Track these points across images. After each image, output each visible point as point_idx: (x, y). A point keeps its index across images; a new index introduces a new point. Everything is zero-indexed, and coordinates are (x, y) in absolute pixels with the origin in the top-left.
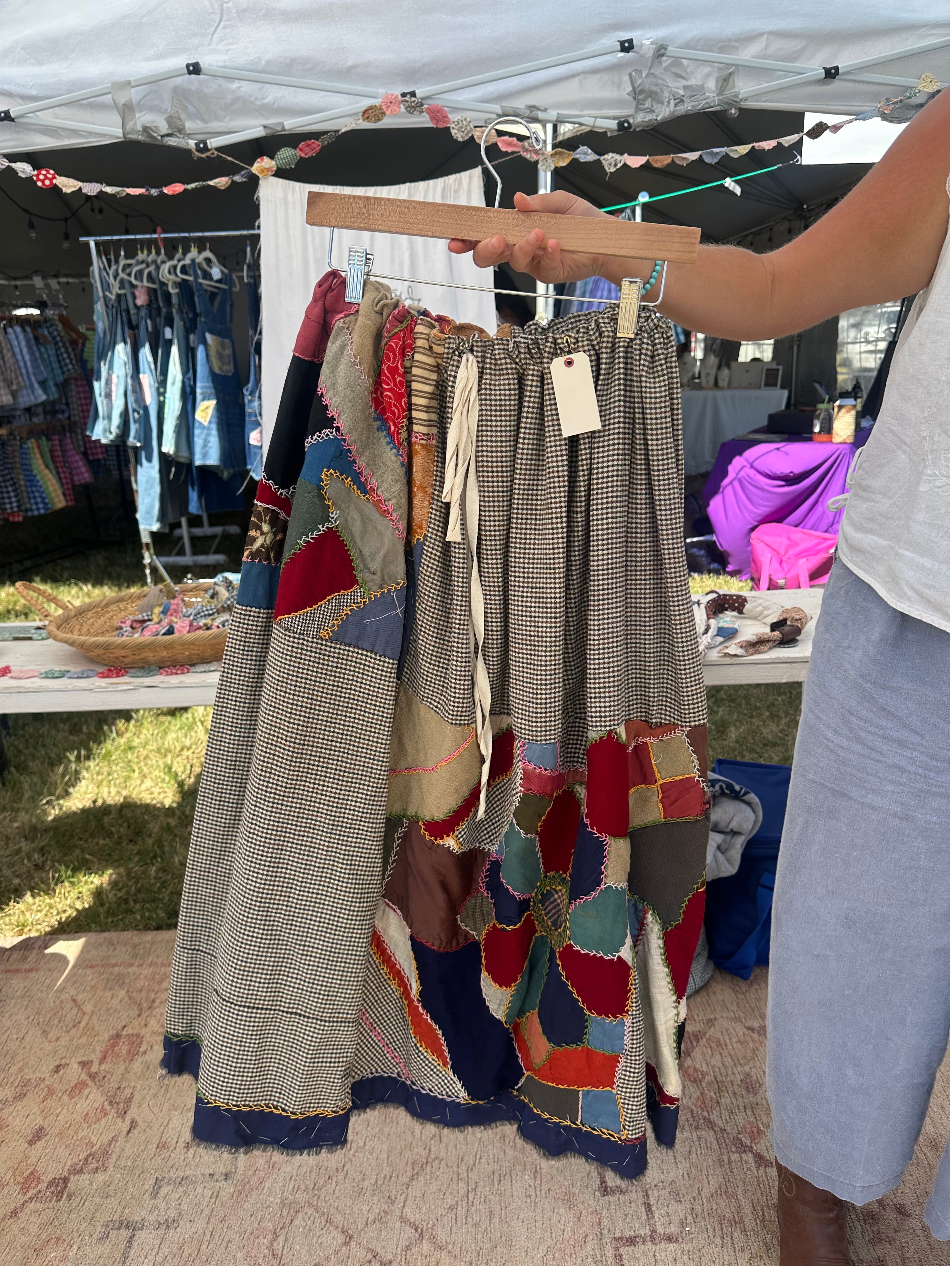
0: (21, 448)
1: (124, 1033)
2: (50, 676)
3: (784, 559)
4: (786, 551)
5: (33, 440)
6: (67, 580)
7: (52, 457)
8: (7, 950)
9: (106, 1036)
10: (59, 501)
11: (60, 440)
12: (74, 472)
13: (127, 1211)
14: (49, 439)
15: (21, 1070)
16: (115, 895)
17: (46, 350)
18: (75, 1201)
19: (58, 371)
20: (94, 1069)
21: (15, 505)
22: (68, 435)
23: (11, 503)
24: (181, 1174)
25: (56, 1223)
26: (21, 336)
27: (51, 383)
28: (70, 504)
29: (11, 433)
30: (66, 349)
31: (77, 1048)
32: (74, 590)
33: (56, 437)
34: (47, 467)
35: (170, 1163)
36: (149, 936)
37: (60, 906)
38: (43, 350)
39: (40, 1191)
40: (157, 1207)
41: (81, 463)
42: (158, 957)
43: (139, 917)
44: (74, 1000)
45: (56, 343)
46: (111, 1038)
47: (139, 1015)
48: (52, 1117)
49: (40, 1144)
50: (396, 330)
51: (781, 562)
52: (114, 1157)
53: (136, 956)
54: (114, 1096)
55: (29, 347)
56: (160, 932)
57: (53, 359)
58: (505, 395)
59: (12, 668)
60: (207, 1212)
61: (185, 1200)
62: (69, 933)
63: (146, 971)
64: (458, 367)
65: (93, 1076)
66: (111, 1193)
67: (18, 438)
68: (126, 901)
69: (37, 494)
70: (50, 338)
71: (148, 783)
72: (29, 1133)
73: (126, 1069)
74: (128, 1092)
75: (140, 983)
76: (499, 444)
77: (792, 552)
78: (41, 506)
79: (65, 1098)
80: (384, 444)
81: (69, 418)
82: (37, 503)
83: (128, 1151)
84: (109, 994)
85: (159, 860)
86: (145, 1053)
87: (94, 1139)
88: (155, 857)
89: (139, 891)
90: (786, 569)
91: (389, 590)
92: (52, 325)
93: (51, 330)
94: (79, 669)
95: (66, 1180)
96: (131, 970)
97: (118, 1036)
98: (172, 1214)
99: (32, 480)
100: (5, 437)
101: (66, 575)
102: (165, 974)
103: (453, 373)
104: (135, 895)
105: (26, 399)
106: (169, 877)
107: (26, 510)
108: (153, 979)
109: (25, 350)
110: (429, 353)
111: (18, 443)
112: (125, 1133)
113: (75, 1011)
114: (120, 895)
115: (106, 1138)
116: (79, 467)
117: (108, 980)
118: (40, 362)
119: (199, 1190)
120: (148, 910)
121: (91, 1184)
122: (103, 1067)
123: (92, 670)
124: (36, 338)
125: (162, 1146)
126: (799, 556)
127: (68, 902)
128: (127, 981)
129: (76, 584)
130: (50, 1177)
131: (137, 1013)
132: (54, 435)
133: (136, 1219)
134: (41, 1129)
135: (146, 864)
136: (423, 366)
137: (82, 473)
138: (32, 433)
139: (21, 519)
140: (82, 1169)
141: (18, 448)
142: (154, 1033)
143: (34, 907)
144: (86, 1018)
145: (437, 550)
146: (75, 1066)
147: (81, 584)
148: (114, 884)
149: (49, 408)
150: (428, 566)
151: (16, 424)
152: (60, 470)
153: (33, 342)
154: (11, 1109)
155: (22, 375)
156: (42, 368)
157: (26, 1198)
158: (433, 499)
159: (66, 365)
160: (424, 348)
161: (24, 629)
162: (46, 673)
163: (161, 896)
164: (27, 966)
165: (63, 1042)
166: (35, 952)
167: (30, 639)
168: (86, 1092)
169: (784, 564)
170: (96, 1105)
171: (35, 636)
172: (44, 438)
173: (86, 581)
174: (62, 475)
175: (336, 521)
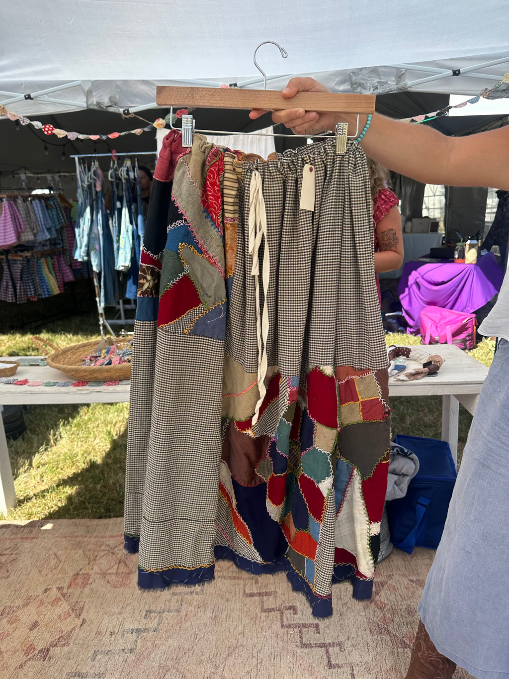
0: (37, 262)
1: (81, 572)
2: (48, 385)
3: (438, 325)
4: (440, 322)
5: (43, 259)
6: (60, 331)
7: (54, 268)
8: (22, 527)
9: (71, 574)
10: (56, 291)
11: (57, 259)
12: (65, 275)
13: (79, 667)
14: (52, 258)
15: (27, 591)
16: (79, 499)
17: (52, 212)
18: (53, 661)
19: (57, 223)
20: (65, 591)
21: (33, 292)
22: (62, 256)
23: (31, 291)
24: (108, 648)
25: (42, 672)
26: (39, 205)
27: (53, 229)
28: (61, 292)
29: (32, 256)
30: (61, 211)
31: (56, 580)
32: (63, 337)
33: (55, 257)
34: (50, 273)
35: (102, 643)
36: (96, 522)
37: (50, 505)
38: (50, 212)
39: (34, 655)
40: (94, 666)
41: (68, 271)
42: (100, 533)
43: (90, 512)
44: (56, 555)
45: (57, 209)
46: (74, 575)
47: (89, 564)
48: (42, 616)
49: (35, 630)
51: (437, 327)
52: (73, 638)
53: (88, 532)
54: (74, 606)
55: (43, 210)
56: (101, 520)
57: (55, 217)
58: (276, 192)
59: (29, 380)
60: (120, 669)
61: (109, 663)
62: (54, 519)
63: (93, 540)
64: (250, 179)
65: (64, 595)
66: (71, 657)
67: (36, 257)
68: (84, 503)
69: (44, 287)
70: (53, 206)
71: (97, 440)
72: (30, 624)
73: (81, 592)
74: (82, 604)
75: (90, 547)
77: (443, 322)
78: (46, 293)
79: (49, 606)
80: (210, 225)
81: (63, 247)
82: (44, 292)
83: (81, 636)
84: (73, 552)
85: (102, 481)
86: (91, 583)
87: (63, 628)
88: (100, 480)
89: (91, 498)
90: (439, 331)
92: (55, 199)
93: (54, 201)
94: (63, 382)
95: (48, 650)
96: (86, 539)
97: (78, 574)
98: (102, 670)
99: (42, 279)
100: (29, 257)
101: (59, 329)
102: (103, 542)
103: (248, 183)
104: (89, 499)
105: (41, 237)
106: (107, 491)
107: (39, 295)
108: (96, 545)
109: (40, 212)
111: (36, 260)
112: (79, 626)
113: (56, 560)
114: (81, 499)
115: (69, 628)
116: (67, 273)
117: (73, 544)
118: (48, 218)
119: (117, 657)
120: (95, 508)
121: (61, 652)
122: (69, 590)
123: (70, 382)
124: (47, 206)
125: (98, 633)
126: (447, 324)
127: (54, 502)
128: (83, 545)
129: (64, 334)
130: (40, 648)
131: (88, 562)
132: (55, 255)
133: (84, 671)
134: (36, 622)
135: (95, 483)
136: (230, 180)
137: (69, 276)
138: (44, 255)
139: (36, 300)
140: (56, 644)
141: (35, 263)
142: (96, 573)
143: (37, 505)
144: (61, 564)
146: (55, 589)
147: (67, 334)
148: (78, 494)
149: (53, 242)
151: (36, 250)
152: (57, 274)
153: (45, 208)
154: (21, 611)
155: (39, 225)
156: (49, 221)
157: (27, 658)
158: (237, 253)
159: (61, 220)
161: (36, 360)
162: (46, 383)
163: (102, 501)
164: (32, 536)
165: (49, 576)
166: (37, 528)
167: (38, 365)
168: (61, 603)
169: (438, 328)
170: (65, 610)
171: (41, 364)
172: (49, 258)
173: (69, 333)
174: (58, 277)
175: (187, 271)
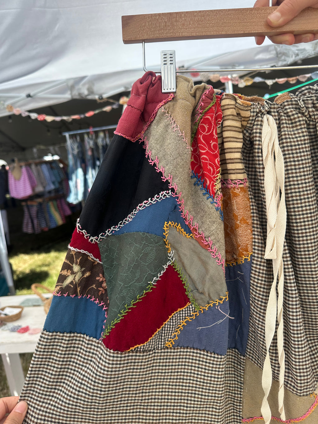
50: (210, 106)
58: (301, 140)
64: (261, 125)
76: (303, 178)
80: (201, 195)
91: (214, 305)
103: (258, 131)
110: (237, 118)
136: (232, 129)
145: (264, 266)
150: (258, 279)
158: (254, 227)
160: (233, 115)
175: (172, 259)
